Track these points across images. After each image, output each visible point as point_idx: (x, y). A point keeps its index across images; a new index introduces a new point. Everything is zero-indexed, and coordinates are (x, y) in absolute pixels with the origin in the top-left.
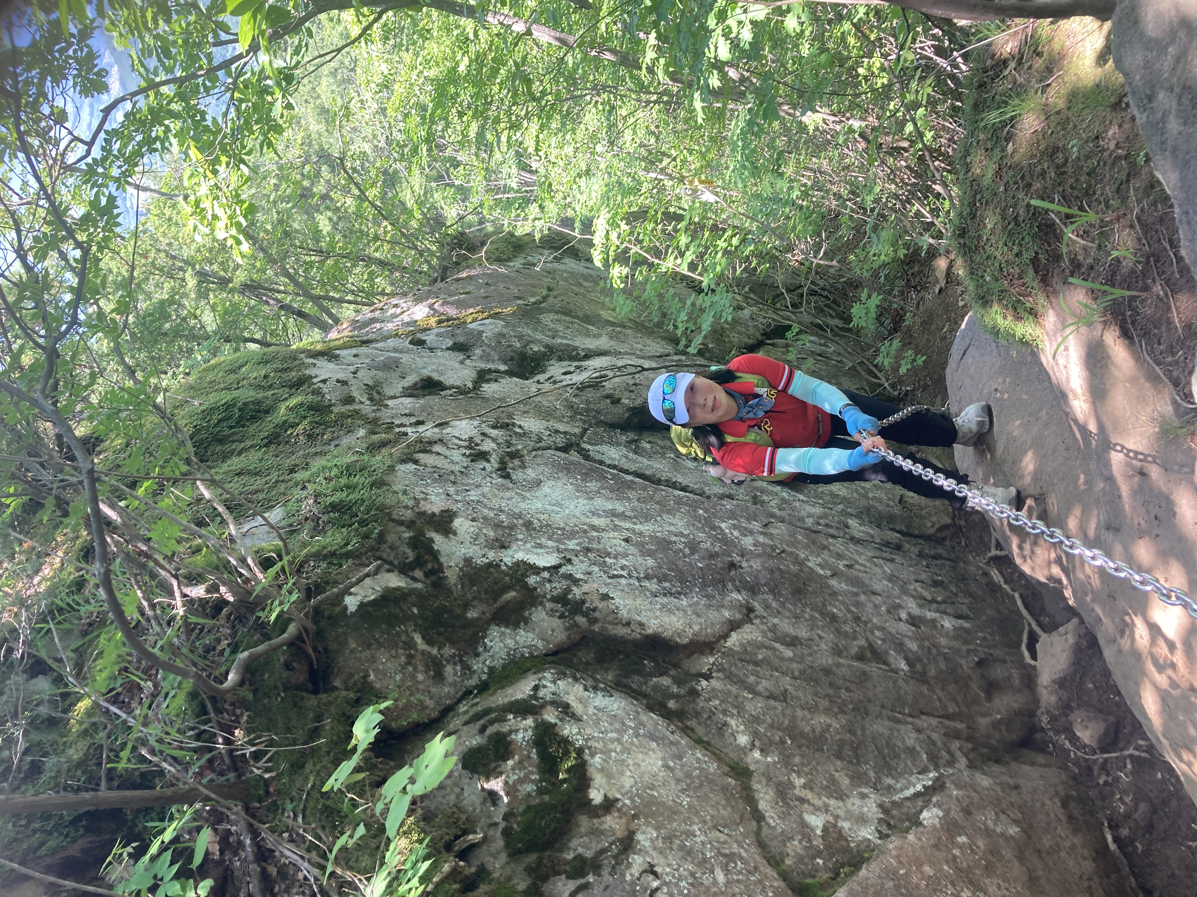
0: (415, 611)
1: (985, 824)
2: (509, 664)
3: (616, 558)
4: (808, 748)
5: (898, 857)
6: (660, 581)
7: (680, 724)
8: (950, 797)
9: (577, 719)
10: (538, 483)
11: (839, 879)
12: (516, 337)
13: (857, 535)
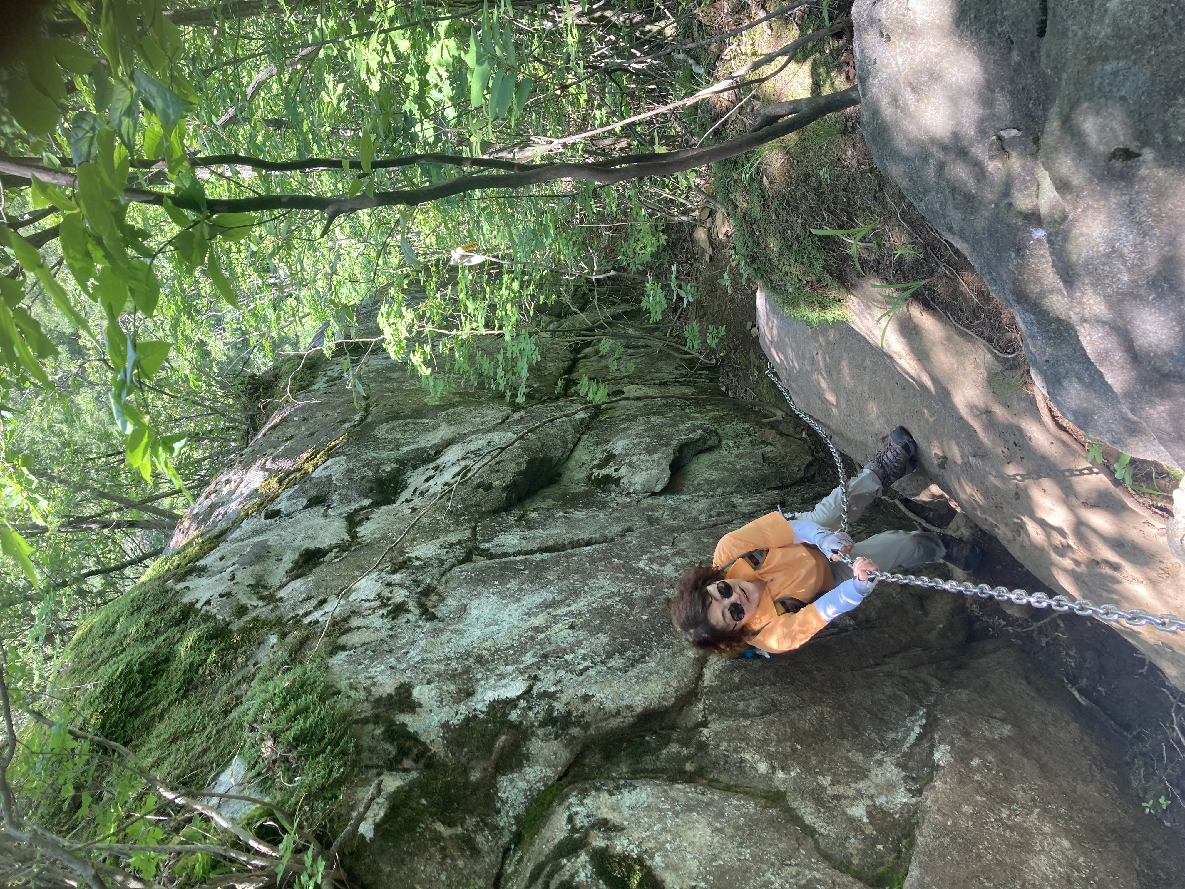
0: (424, 801)
1: (984, 738)
2: (531, 805)
3: (572, 651)
4: (816, 744)
5: (939, 810)
6: (621, 654)
7: (704, 781)
8: (947, 727)
9: (620, 829)
10: (464, 609)
11: (903, 855)
12: (364, 466)
13: (746, 509)
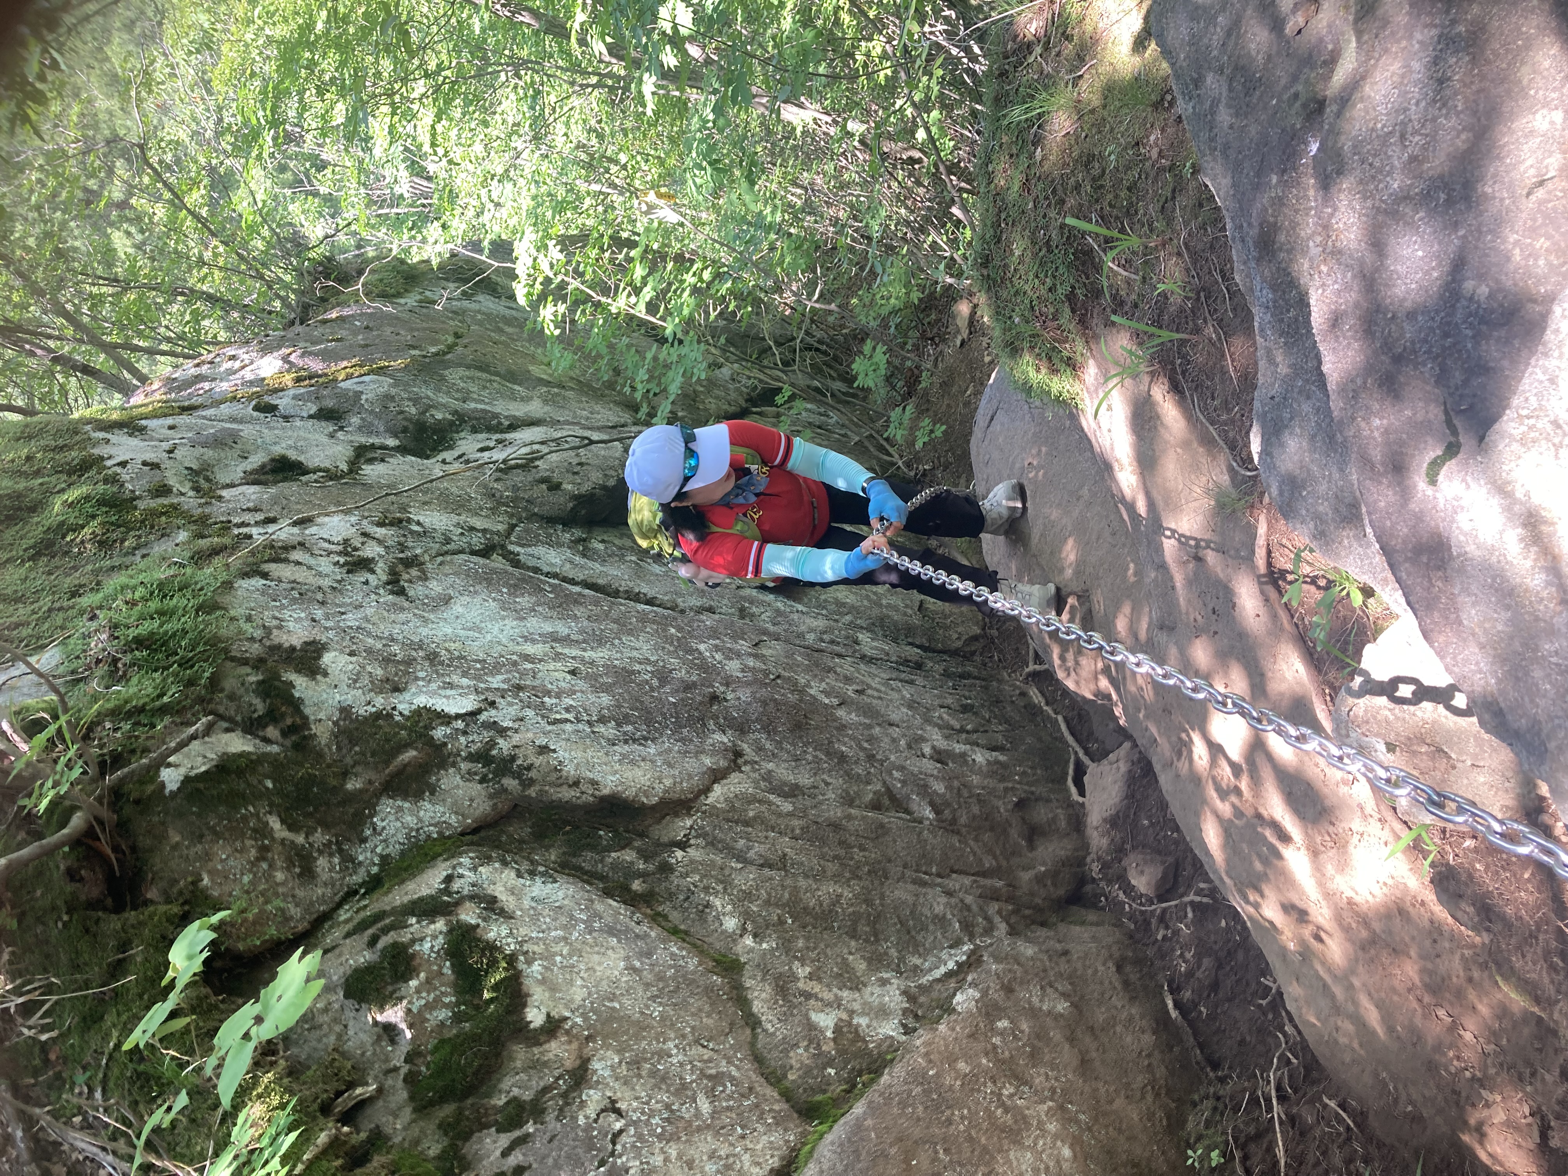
0: (269, 784)
1: (1029, 1002)
2: (410, 849)
3: (558, 696)
4: (814, 927)
5: (927, 1054)
6: (619, 725)
7: (649, 911)
8: (988, 972)
9: (505, 915)
10: (447, 600)
11: (855, 1091)
12: (409, 399)
13: (869, 652)
